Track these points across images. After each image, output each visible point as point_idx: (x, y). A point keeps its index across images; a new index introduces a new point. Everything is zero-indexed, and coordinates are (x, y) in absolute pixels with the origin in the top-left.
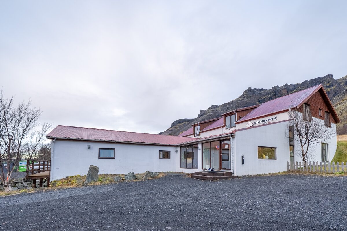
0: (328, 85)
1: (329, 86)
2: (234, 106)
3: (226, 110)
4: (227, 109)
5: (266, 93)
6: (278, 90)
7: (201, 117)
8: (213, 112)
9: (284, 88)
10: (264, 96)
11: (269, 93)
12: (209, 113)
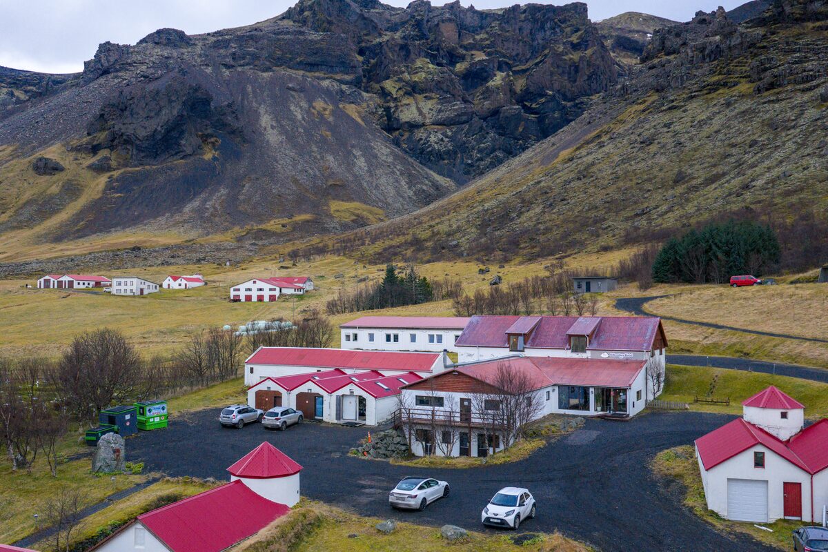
0: (574, 39)
1: (579, 44)
2: (265, 54)
3: (228, 66)
4: (232, 63)
5: (388, 21)
6: (428, 21)
7: (102, 80)
8: (164, 63)
9: (447, 15)
10: (380, 35)
11: (396, 24)
12: (144, 67)
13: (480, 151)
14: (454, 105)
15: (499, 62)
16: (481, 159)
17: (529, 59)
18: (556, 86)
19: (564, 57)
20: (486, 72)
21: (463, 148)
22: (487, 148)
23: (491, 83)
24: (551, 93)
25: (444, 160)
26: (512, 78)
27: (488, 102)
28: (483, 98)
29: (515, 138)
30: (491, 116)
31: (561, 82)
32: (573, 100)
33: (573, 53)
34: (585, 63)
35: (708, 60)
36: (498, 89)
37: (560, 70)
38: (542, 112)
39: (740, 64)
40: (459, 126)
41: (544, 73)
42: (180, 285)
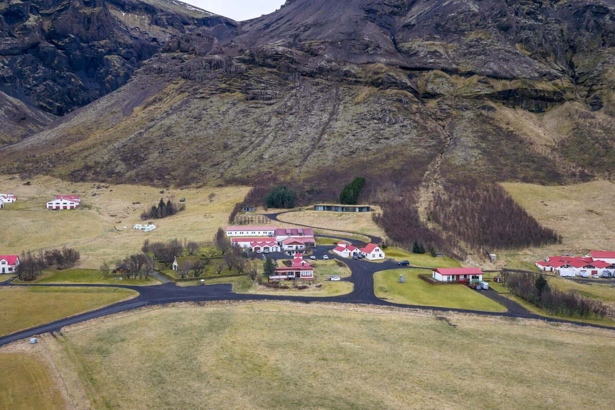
13: (35, 79)
14: (7, 40)
15: (31, 6)
16: (36, 85)
17: (50, 6)
18: (75, 31)
19: (80, 11)
20: (22, 13)
21: (20, 74)
22: (40, 77)
23: (27, 23)
24: (73, 36)
25: (7, 83)
26: (41, 20)
27: (28, 38)
28: (22, 34)
29: (52, 68)
30: (30, 48)
31: (78, 28)
32: (87, 42)
33: (86, 8)
34: (95, 18)
35: (213, 69)
36: (34, 28)
37: (77, 20)
38: (67, 49)
39: (235, 81)
40: (12, 56)
41: (67, 20)
42: (9, 200)
